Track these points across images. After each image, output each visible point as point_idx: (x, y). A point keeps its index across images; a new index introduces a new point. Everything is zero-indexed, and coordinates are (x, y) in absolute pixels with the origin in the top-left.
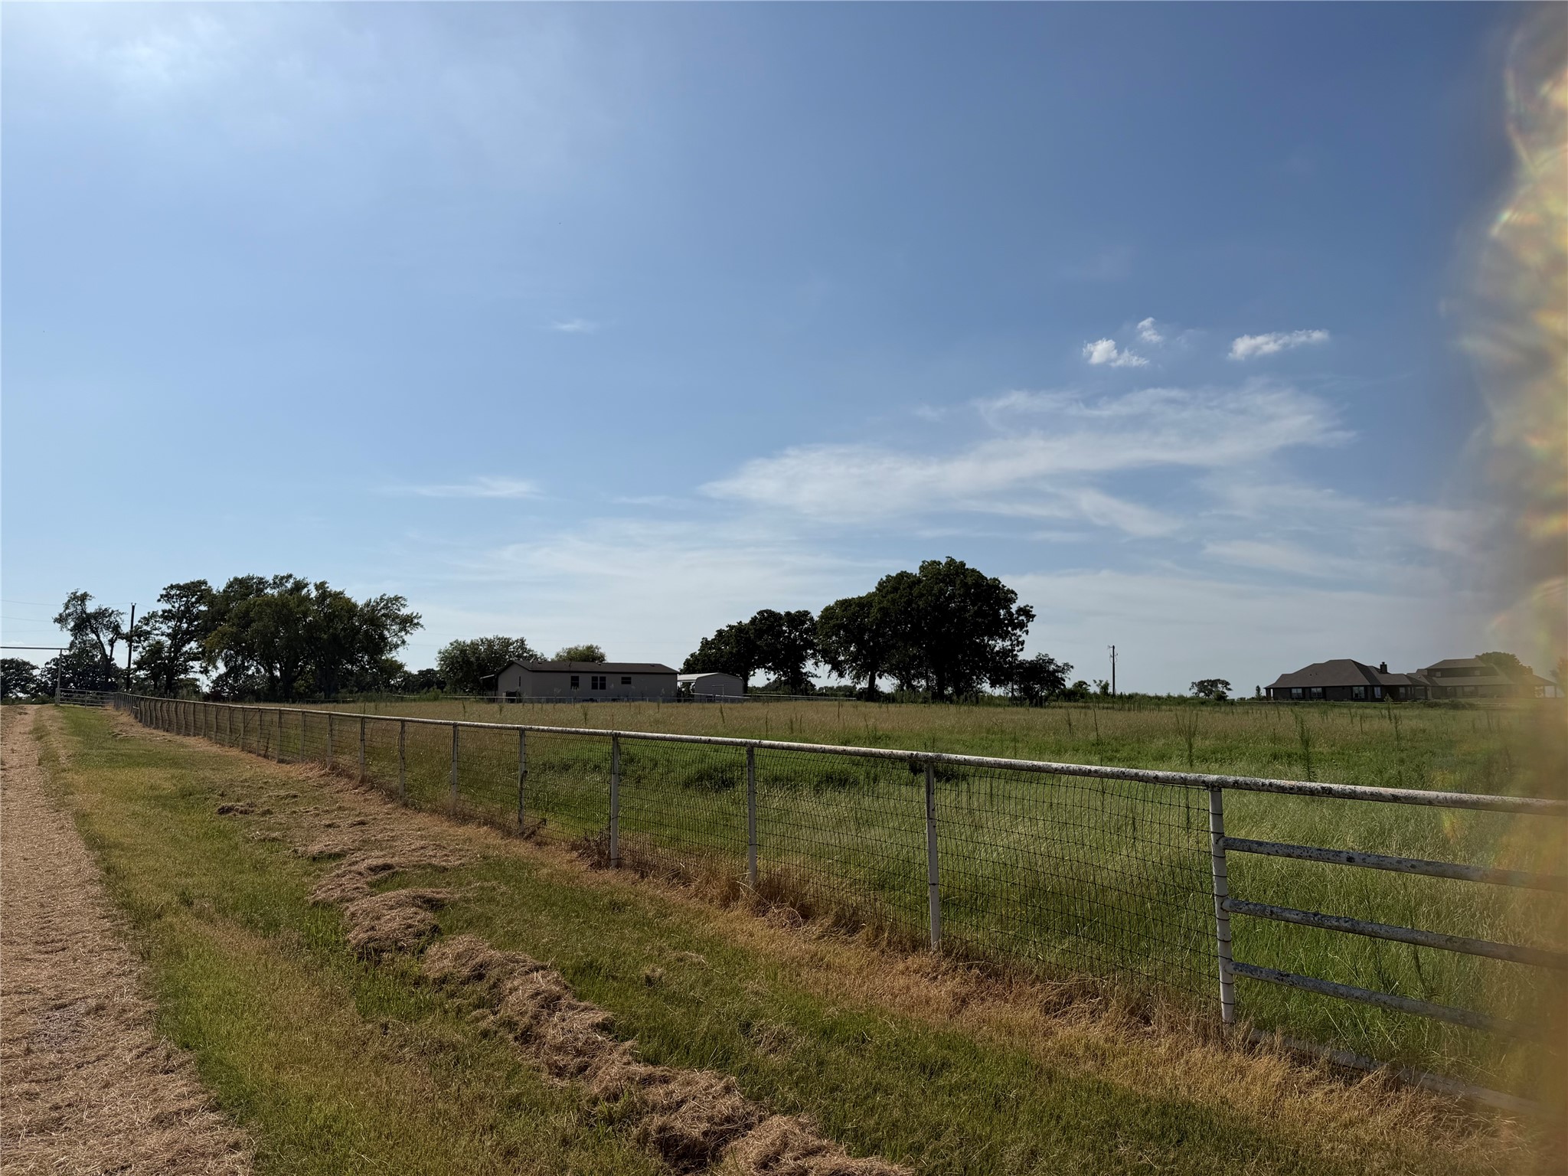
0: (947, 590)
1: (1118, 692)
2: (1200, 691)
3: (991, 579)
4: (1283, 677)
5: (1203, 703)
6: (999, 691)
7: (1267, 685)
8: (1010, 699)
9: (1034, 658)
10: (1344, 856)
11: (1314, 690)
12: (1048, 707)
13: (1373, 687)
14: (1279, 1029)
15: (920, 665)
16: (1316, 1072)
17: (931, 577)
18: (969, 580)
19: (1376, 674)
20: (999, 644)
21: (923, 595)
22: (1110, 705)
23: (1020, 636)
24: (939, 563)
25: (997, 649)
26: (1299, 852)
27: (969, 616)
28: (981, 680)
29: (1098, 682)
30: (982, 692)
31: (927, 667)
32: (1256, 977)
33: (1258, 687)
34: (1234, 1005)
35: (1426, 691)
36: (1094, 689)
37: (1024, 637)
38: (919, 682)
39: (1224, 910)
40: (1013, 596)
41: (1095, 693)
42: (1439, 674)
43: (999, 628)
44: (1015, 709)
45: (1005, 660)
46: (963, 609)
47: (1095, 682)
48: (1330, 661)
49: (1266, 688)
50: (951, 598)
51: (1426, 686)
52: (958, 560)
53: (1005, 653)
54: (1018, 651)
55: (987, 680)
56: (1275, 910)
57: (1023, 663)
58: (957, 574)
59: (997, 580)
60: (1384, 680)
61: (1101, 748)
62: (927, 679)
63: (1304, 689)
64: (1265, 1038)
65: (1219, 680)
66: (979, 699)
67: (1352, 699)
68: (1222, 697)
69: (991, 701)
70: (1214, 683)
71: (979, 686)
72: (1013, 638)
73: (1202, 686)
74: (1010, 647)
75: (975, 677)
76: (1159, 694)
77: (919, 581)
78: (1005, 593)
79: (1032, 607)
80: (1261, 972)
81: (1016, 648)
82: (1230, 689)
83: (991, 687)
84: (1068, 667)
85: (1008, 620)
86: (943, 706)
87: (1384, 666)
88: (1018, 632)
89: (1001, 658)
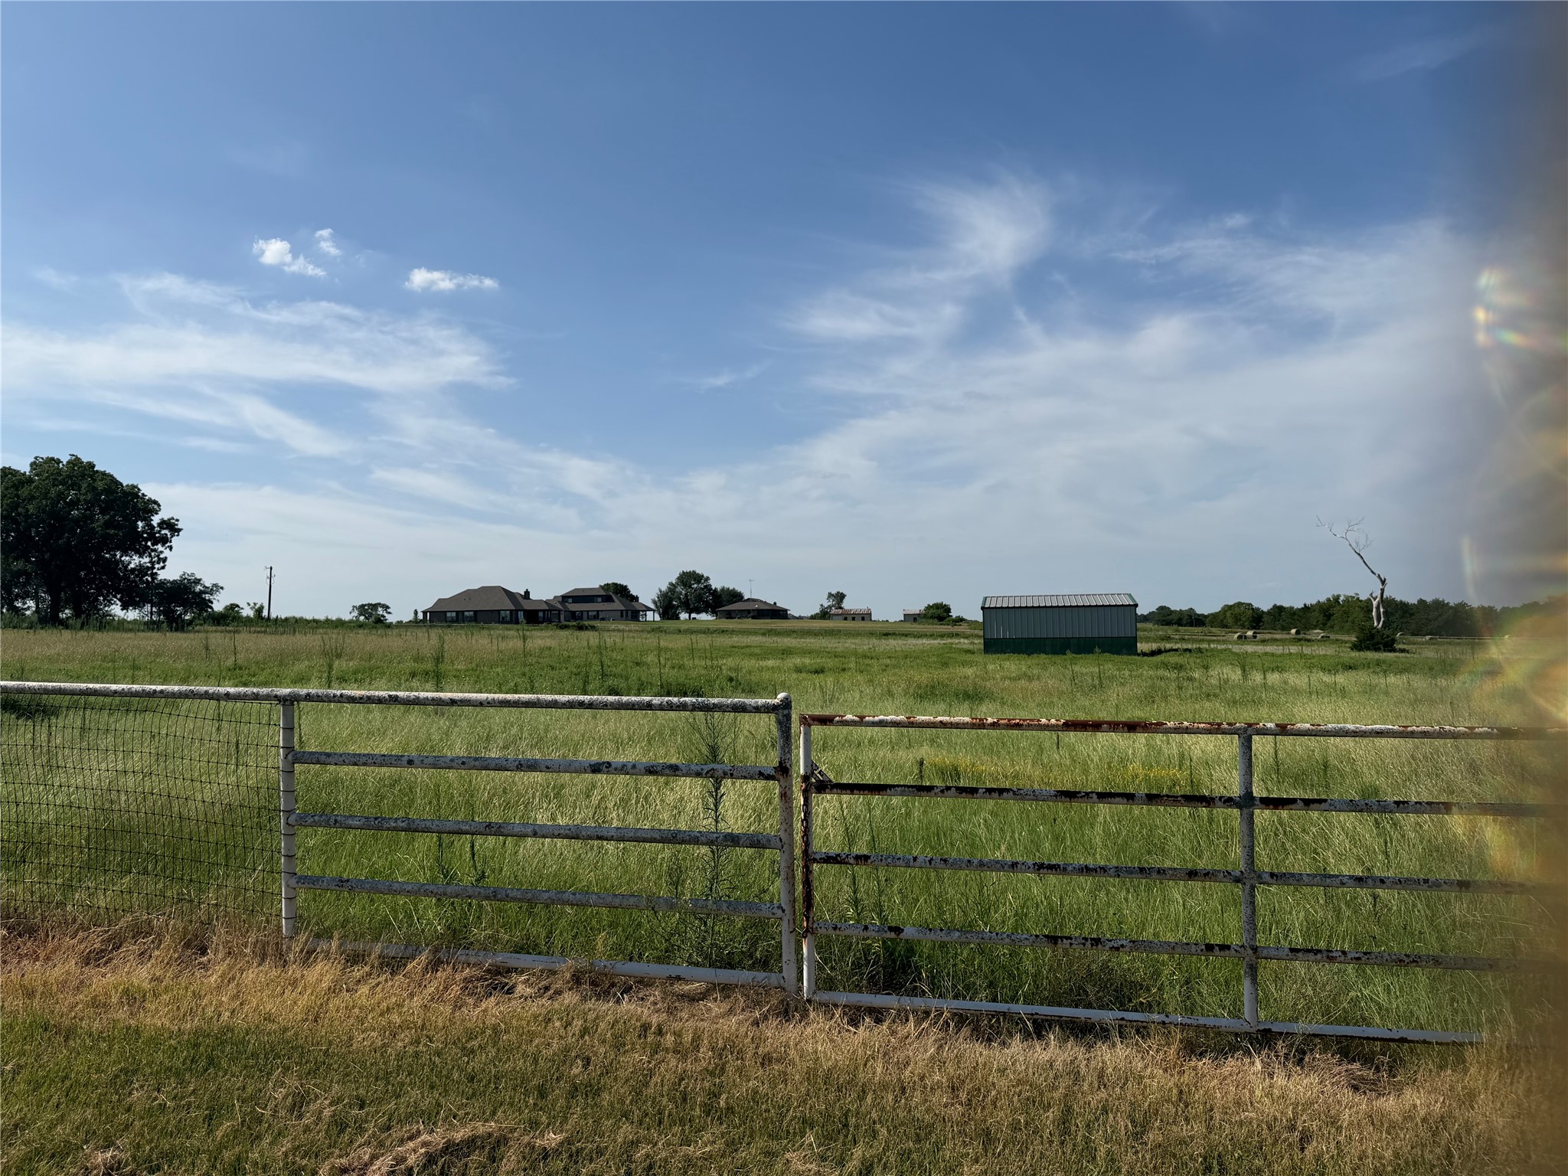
0: (69, 495)
1: (273, 616)
2: (361, 614)
3: (127, 486)
4: (440, 601)
5: (361, 626)
6: (132, 615)
7: (424, 609)
8: (146, 623)
9: (177, 577)
10: (405, 759)
11: (466, 614)
12: (190, 631)
13: (517, 611)
14: (336, 935)
15: (27, 583)
16: (367, 969)
17: (47, 477)
18: (100, 485)
19: (520, 599)
20: (135, 561)
21: (33, 498)
22: (263, 629)
23: (162, 552)
24: (59, 461)
25: (132, 566)
26: (364, 759)
27: (98, 526)
28: (109, 601)
29: (252, 605)
30: (110, 615)
31: (38, 586)
32: (318, 887)
33: (416, 611)
34: (296, 919)
35: (559, 614)
36: (247, 612)
37: (166, 553)
38: (25, 603)
39: (289, 825)
40: (156, 507)
41: (248, 617)
42: (570, 600)
43: (136, 543)
44: (148, 634)
45: (141, 579)
46: (88, 518)
47: (249, 604)
48: (483, 587)
49: (423, 612)
50: (74, 504)
51: (559, 611)
52: (85, 460)
53: (141, 570)
54: (158, 569)
55: (118, 602)
56: (339, 818)
57: (164, 583)
58: (83, 476)
59: (136, 487)
60: (527, 606)
61: (236, 673)
62: (37, 599)
63: (457, 612)
64: (323, 945)
65: (379, 604)
66: (106, 624)
67: (499, 622)
68: (380, 621)
69: (122, 625)
70: (375, 606)
71: (106, 609)
72: (153, 554)
73: (362, 610)
74: (149, 565)
75: (102, 598)
76: (316, 617)
77: (30, 480)
78: (145, 503)
79: (177, 520)
80: (323, 881)
81: (157, 566)
82: (389, 613)
83: (122, 610)
84: (216, 588)
85: (147, 533)
86: (55, 631)
87: (527, 593)
88: (160, 547)
89: (137, 576)
